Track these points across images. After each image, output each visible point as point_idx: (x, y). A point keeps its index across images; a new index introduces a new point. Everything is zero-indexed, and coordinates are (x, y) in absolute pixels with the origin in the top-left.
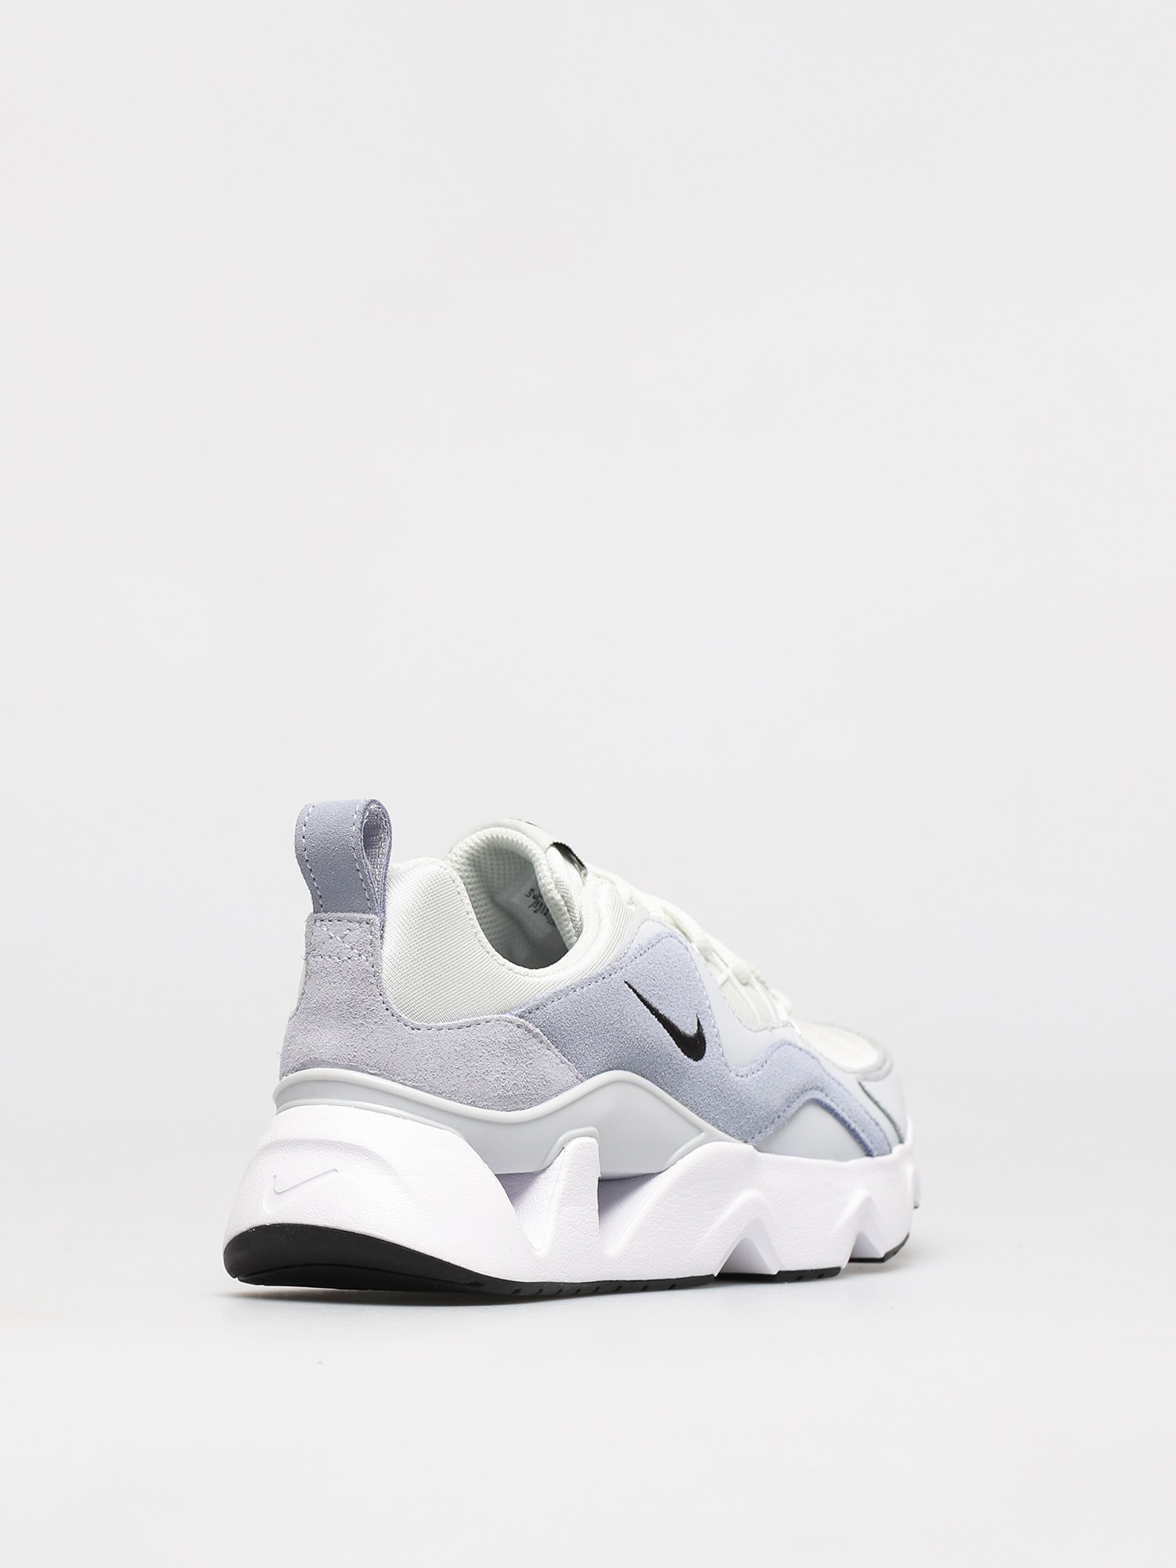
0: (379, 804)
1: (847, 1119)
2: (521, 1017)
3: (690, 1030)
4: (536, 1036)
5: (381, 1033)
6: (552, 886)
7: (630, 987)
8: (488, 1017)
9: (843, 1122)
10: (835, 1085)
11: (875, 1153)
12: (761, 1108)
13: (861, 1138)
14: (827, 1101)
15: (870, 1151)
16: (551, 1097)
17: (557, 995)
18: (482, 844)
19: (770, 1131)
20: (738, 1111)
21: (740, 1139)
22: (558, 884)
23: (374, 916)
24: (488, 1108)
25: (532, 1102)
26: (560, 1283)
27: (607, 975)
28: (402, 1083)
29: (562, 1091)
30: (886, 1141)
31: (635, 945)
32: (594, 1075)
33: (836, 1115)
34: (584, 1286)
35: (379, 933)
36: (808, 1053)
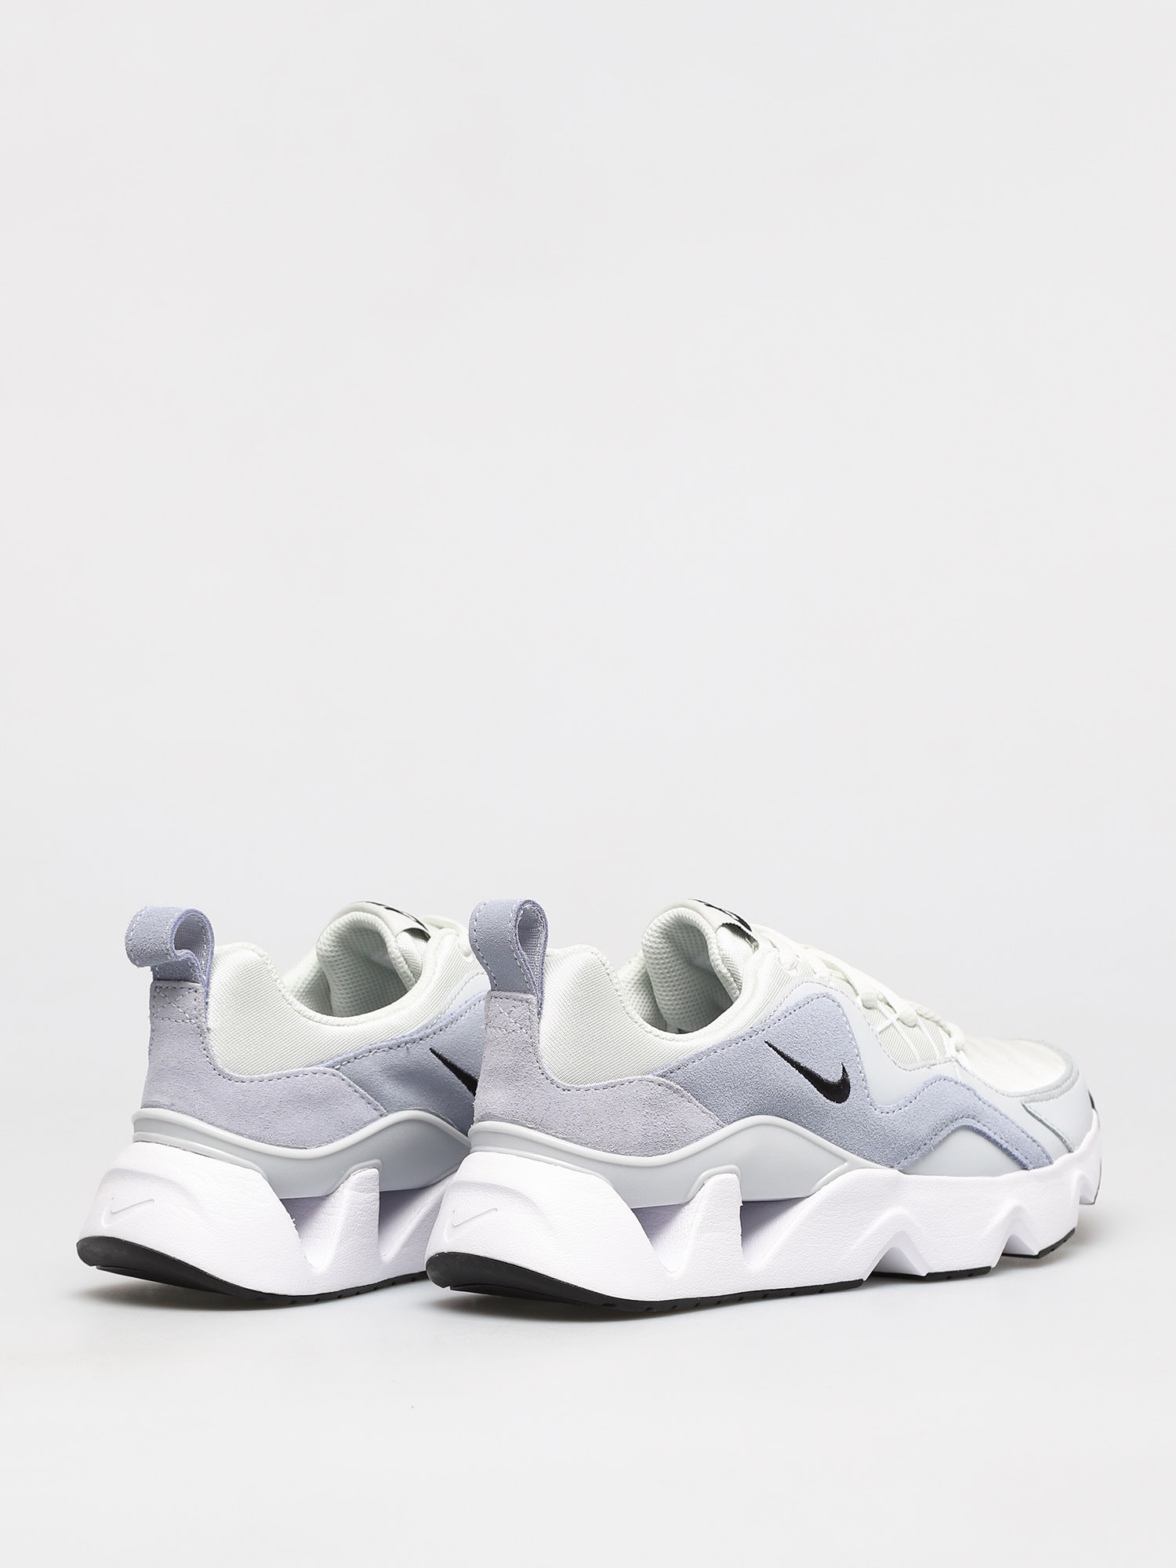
0: (534, 903)
1: (999, 1140)
2: (662, 1076)
3: (833, 1076)
4: (676, 1091)
5: (538, 1093)
6: (719, 962)
7: (770, 1046)
8: (631, 1078)
9: (995, 1143)
10: (991, 1110)
11: (1031, 1166)
12: (906, 1138)
13: (1014, 1155)
14: (979, 1126)
15: (1024, 1166)
16: (691, 1142)
17: (699, 1056)
18: (672, 922)
19: (915, 1157)
20: (882, 1143)
21: (886, 1165)
22: (724, 959)
23: (532, 996)
24: (630, 1155)
25: (672, 1148)
26: (697, 1298)
27: (747, 1038)
28: (554, 1136)
29: (702, 1136)
30: (1044, 1155)
31: (783, 1008)
32: (735, 1121)
33: (988, 1138)
34: (725, 1298)
35: (536, 1010)
36: (963, 1086)
